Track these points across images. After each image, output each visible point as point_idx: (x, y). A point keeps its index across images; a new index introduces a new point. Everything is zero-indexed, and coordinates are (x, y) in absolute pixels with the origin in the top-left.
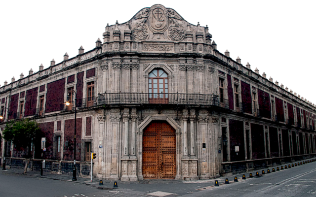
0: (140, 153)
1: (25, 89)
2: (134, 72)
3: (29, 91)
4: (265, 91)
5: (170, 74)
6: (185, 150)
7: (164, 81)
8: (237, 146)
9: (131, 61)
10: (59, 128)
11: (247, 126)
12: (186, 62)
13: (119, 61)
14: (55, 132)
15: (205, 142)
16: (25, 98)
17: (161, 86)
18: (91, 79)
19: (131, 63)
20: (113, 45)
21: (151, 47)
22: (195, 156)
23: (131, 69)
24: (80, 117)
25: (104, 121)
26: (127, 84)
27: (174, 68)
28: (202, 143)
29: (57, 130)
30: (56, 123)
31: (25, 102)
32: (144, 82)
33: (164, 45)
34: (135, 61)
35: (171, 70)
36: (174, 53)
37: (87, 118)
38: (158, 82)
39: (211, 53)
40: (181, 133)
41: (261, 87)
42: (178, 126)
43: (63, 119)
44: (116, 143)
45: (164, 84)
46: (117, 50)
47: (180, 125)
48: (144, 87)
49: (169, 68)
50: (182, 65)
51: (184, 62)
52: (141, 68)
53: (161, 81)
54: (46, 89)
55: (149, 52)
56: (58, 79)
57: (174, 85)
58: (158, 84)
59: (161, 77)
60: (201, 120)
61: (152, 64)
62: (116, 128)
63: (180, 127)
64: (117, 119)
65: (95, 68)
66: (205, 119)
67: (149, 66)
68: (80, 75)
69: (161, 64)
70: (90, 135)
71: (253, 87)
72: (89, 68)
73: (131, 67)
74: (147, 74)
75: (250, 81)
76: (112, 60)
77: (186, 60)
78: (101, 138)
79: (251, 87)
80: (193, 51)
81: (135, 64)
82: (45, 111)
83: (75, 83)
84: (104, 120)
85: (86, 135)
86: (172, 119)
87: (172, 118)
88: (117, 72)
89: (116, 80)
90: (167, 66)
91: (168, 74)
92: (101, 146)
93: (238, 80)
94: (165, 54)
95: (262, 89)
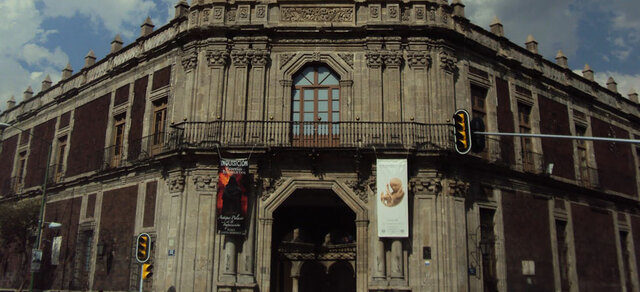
0: (263, 270)
1: (31, 125)
2: (257, 73)
3: (38, 128)
4: (613, 123)
5: (344, 77)
6: (376, 262)
7: (330, 95)
8: (528, 259)
9: (251, 47)
10: (90, 212)
11: (560, 210)
12: (383, 46)
13: (223, 48)
14: (81, 221)
15: (429, 245)
16: (29, 145)
17: (323, 106)
18: (161, 92)
19: (249, 51)
20: (212, 11)
21: (299, 12)
22: (403, 278)
23: (250, 67)
24: (135, 184)
25: (182, 190)
26: (239, 102)
27: (356, 61)
28: (422, 246)
29: (87, 217)
30: (85, 201)
31: (28, 154)
32: (279, 96)
33: (332, 8)
34: (260, 47)
35: (348, 68)
36: (354, 25)
37: (148, 184)
38: (316, 95)
39: (445, 25)
40: (368, 222)
41: (603, 114)
42: (362, 203)
43: (101, 190)
44: (206, 245)
45: (331, 100)
46: (219, 23)
47: (366, 202)
48: (279, 108)
49: (342, 62)
50: (374, 53)
51: (378, 47)
52: (276, 64)
53: (323, 94)
54: (72, 122)
55: (293, 24)
56: (98, 95)
57: (353, 102)
58: (316, 101)
59: (323, 84)
60: (421, 187)
61: (301, 54)
62: (208, 206)
63: (367, 206)
64: (212, 184)
65: (170, 66)
66: (430, 184)
67: (295, 59)
68: (141, 85)
69: (322, 53)
70: (153, 225)
71: (576, 112)
72: (158, 67)
73: (250, 60)
74: (290, 78)
75: (565, 98)
76: (206, 45)
77: (384, 41)
78: (173, 232)
79: (570, 112)
80: (401, 19)
81: (259, 52)
82: (67, 173)
83: (129, 105)
84: (181, 187)
85: (144, 226)
86: (346, 187)
87: (347, 183)
88: (217, 74)
89: (214, 92)
90: (338, 58)
91: (338, 76)
92: (172, 252)
93: (529, 93)
94: (332, 28)
95: (606, 120)
